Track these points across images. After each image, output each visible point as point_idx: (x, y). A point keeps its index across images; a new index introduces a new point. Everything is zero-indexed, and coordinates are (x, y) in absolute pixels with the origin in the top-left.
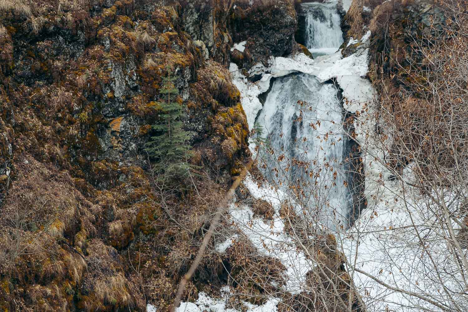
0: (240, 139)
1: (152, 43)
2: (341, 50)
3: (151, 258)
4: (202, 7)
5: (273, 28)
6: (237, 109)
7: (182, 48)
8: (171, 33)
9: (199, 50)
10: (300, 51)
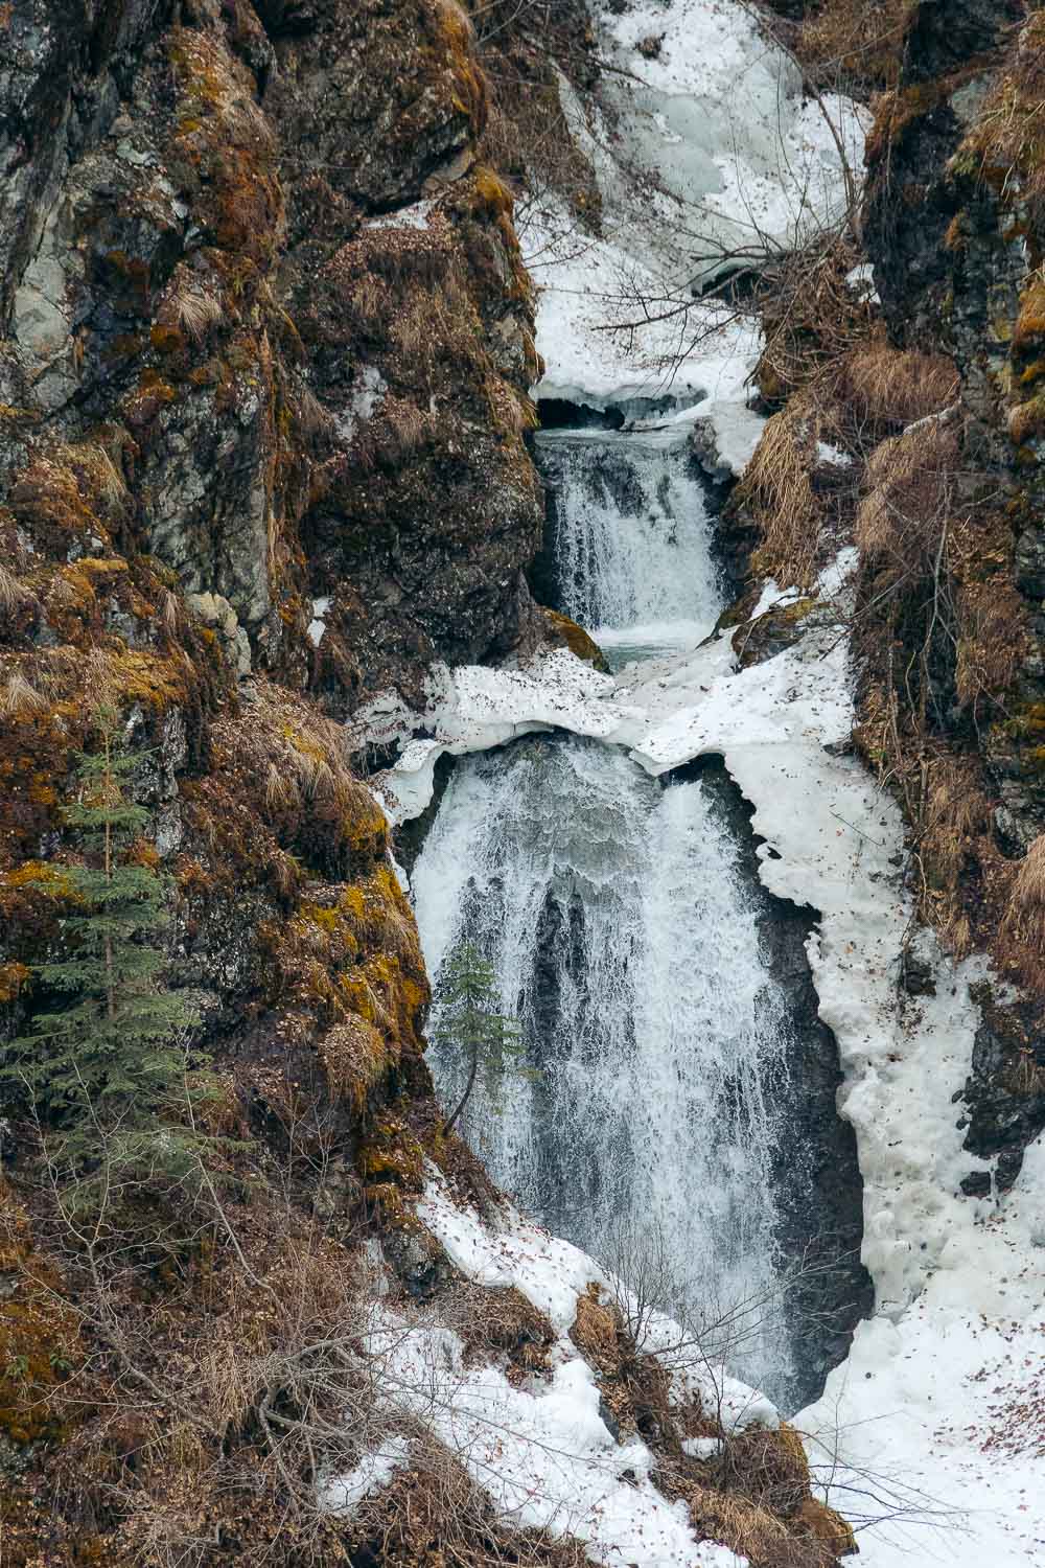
0: (392, 1021)
1: (24, 609)
2: (728, 633)
3: (45, 1545)
4: (225, 447)
5: (440, 542)
6: (376, 890)
7: (147, 628)
8: (100, 564)
9: (212, 634)
10: (552, 638)
